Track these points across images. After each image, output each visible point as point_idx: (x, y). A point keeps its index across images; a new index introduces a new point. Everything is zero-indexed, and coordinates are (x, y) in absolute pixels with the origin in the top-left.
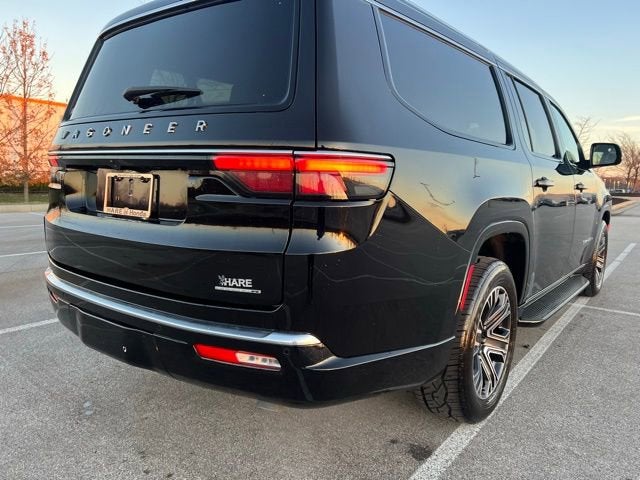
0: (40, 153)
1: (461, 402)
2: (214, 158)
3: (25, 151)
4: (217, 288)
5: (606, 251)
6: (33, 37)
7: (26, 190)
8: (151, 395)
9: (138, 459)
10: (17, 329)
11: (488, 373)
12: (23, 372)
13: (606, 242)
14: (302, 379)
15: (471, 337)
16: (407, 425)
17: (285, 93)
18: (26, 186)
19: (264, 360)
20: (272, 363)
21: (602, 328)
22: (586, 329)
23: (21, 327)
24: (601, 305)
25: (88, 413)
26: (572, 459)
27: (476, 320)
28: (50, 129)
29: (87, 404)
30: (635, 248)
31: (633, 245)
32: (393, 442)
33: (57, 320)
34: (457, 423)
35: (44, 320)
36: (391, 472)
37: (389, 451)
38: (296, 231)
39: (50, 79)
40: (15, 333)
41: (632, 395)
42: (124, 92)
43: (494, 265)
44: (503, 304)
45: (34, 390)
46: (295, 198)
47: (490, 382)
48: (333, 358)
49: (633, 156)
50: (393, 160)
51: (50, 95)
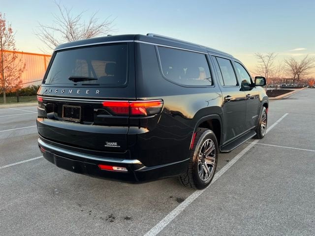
0: (11, 78)
1: (194, 182)
2: (103, 103)
3: (3, 77)
4: (106, 146)
5: (266, 119)
6: (4, 21)
7: (5, 96)
8: (80, 186)
9: (78, 207)
10: (20, 163)
11: (206, 172)
12: (28, 179)
13: (267, 115)
14: (135, 175)
15: (196, 158)
16: (176, 191)
17: (126, 79)
18: (5, 94)
19: (122, 169)
20: (125, 170)
21: (260, 152)
22: (253, 153)
23: (22, 162)
24: (263, 143)
25: (57, 193)
26: (234, 200)
27: (199, 152)
28: (15, 66)
29: (56, 190)
30: (287, 116)
31: (287, 114)
32: (171, 197)
33: (42, 157)
34: (195, 190)
35: (30, 158)
36: (169, 207)
37: (169, 200)
38: (130, 127)
39: (14, 42)
40: (19, 164)
41: (263, 178)
42: (69, 78)
43: (206, 132)
44: (211, 146)
45: (34, 185)
46: (130, 116)
47: (207, 174)
48: (145, 167)
49: (296, 69)
50: (163, 101)
51: (14, 49)
